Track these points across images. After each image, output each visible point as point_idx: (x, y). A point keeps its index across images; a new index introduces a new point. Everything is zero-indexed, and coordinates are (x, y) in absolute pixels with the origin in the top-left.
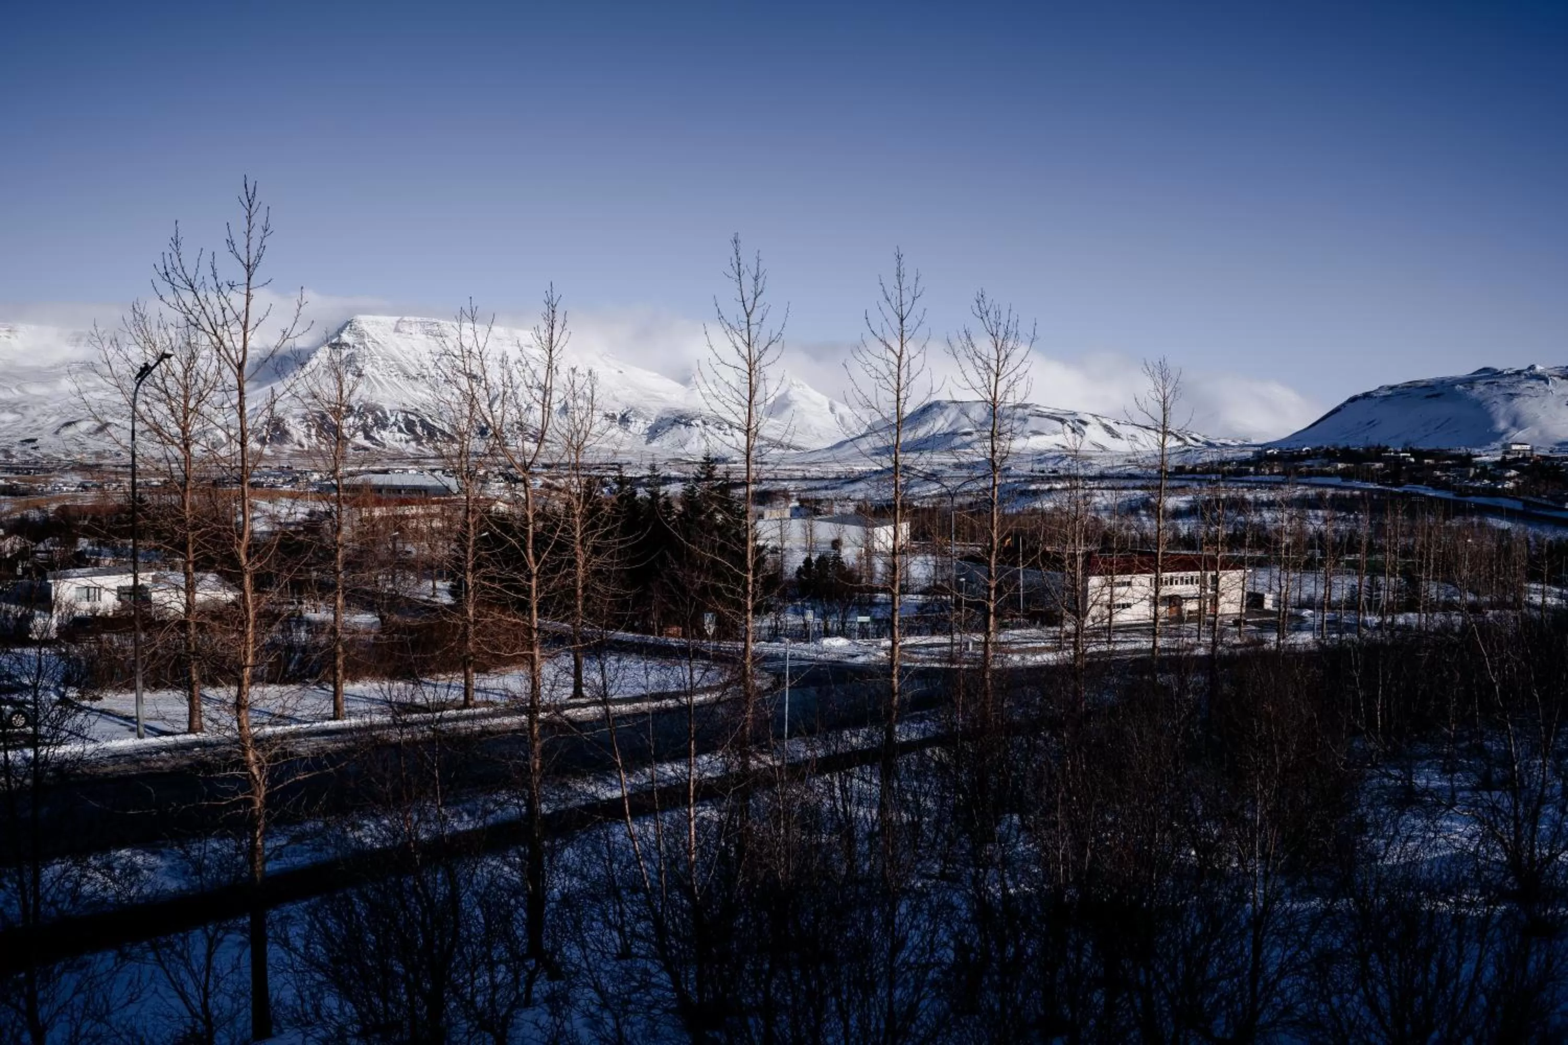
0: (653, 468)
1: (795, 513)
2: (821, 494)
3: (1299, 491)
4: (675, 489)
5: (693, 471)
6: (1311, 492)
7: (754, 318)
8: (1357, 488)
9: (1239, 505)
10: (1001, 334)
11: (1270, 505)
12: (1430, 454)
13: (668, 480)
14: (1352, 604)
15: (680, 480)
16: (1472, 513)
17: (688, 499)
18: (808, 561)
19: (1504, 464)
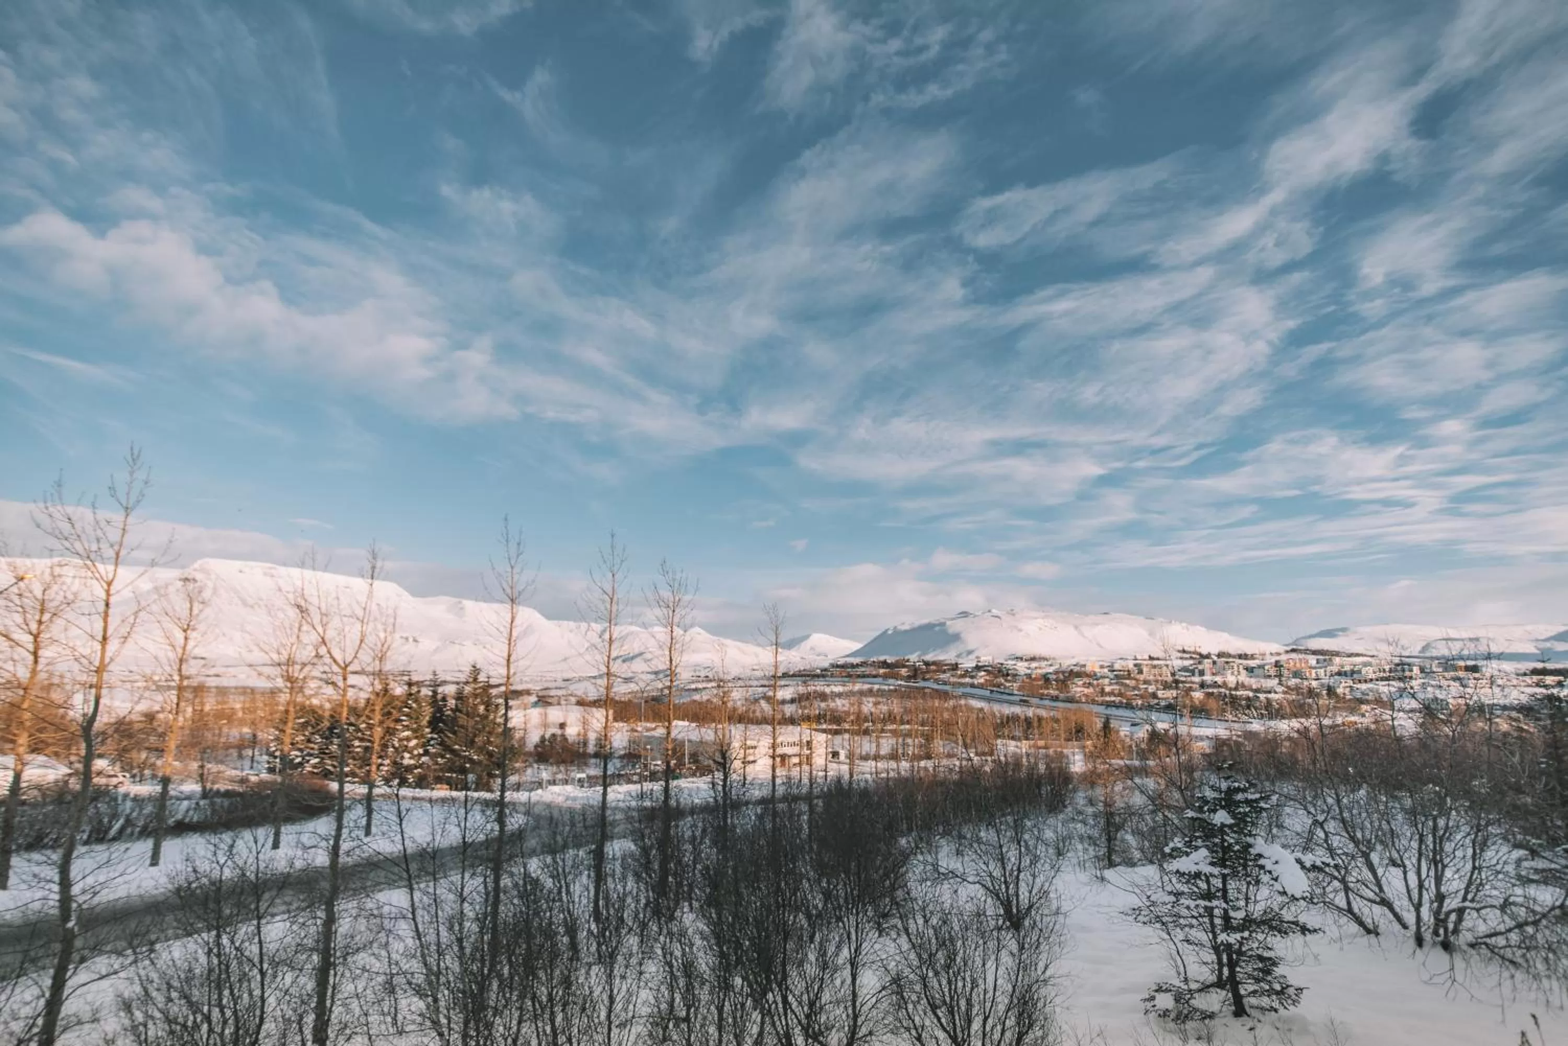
0: (435, 674)
1: (535, 705)
2: (552, 693)
3: (857, 687)
4: (450, 690)
5: (463, 677)
6: (866, 687)
7: (516, 570)
8: (892, 684)
9: (823, 697)
10: (676, 585)
11: (840, 695)
12: (934, 663)
13: (444, 683)
14: (894, 756)
15: (453, 683)
16: (960, 697)
17: (460, 697)
18: (543, 739)
19: (978, 668)
